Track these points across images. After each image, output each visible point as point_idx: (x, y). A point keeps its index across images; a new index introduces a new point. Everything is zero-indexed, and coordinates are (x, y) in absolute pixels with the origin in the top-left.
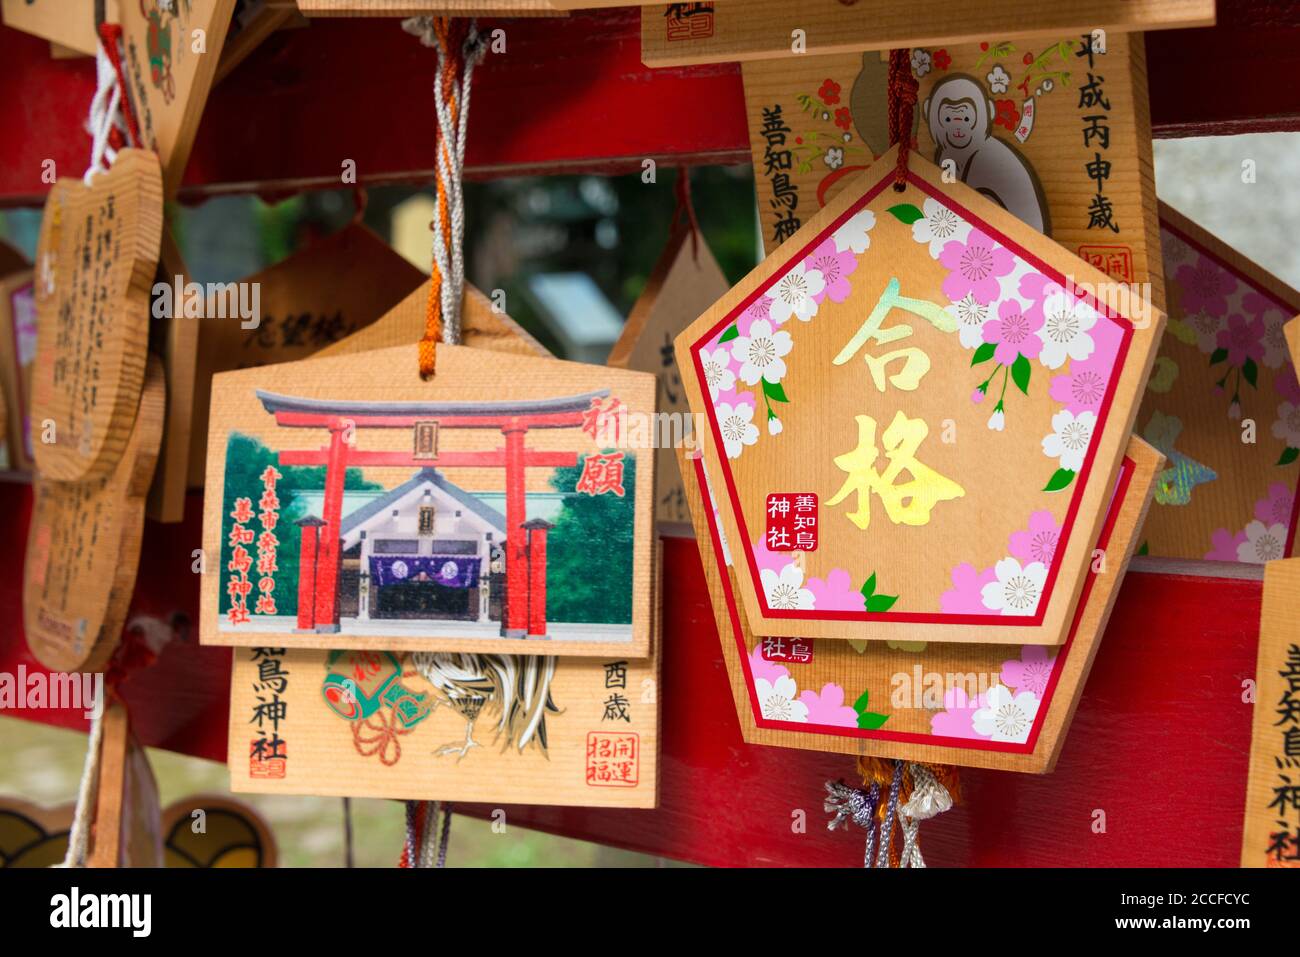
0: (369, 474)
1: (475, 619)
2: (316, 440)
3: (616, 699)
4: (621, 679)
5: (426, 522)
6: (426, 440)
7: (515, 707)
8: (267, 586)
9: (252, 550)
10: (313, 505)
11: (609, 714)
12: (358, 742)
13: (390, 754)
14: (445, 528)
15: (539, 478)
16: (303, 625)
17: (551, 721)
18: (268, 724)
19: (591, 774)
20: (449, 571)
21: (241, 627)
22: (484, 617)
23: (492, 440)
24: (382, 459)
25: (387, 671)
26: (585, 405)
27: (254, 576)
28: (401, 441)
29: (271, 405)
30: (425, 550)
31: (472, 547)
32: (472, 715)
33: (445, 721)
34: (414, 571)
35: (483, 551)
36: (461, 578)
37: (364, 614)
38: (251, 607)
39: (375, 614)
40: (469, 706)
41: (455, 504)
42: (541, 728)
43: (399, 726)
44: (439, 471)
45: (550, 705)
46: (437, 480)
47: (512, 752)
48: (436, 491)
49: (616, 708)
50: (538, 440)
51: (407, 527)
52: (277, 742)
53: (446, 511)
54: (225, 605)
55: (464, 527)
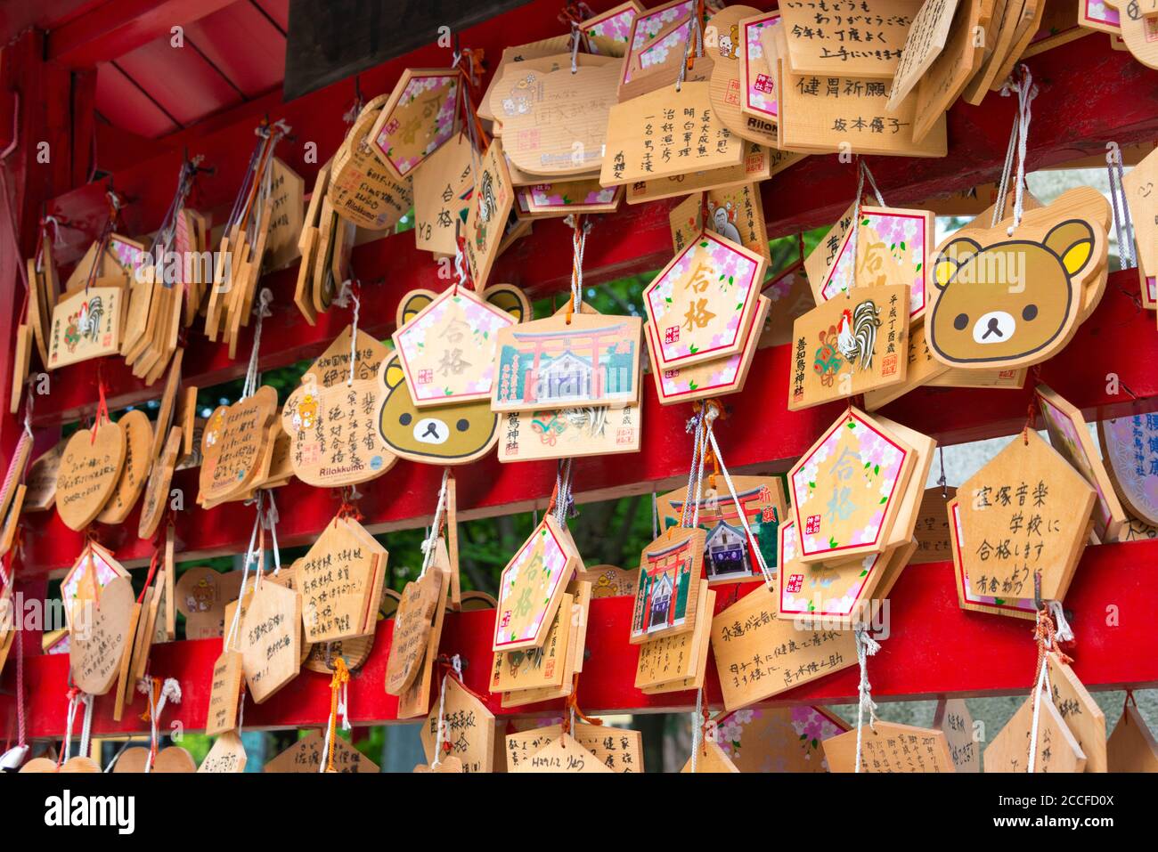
0: (548, 354)
2: (531, 346)
3: (627, 418)
4: (629, 411)
5: (566, 367)
6: (567, 342)
7: (594, 423)
8: (514, 391)
9: (509, 380)
10: (530, 364)
11: (624, 422)
12: (542, 440)
13: (553, 442)
14: (572, 368)
15: (603, 350)
16: (525, 402)
17: (605, 427)
18: (512, 438)
19: (618, 441)
21: (506, 404)
22: (584, 394)
23: (589, 341)
24: (555, 349)
25: (553, 417)
27: (509, 388)
28: (560, 343)
29: (517, 336)
30: (566, 375)
31: (581, 373)
32: (580, 428)
33: (571, 431)
34: (561, 381)
35: (584, 374)
37: (546, 397)
38: (508, 398)
39: (549, 397)
40: (579, 425)
41: (576, 360)
42: (603, 429)
43: (556, 434)
44: (572, 351)
45: (606, 422)
46: (571, 354)
47: (593, 437)
48: (570, 357)
49: (627, 420)
50: (602, 340)
51: (560, 369)
52: (515, 443)
53: (573, 363)
54: (499, 398)
55: (578, 367)
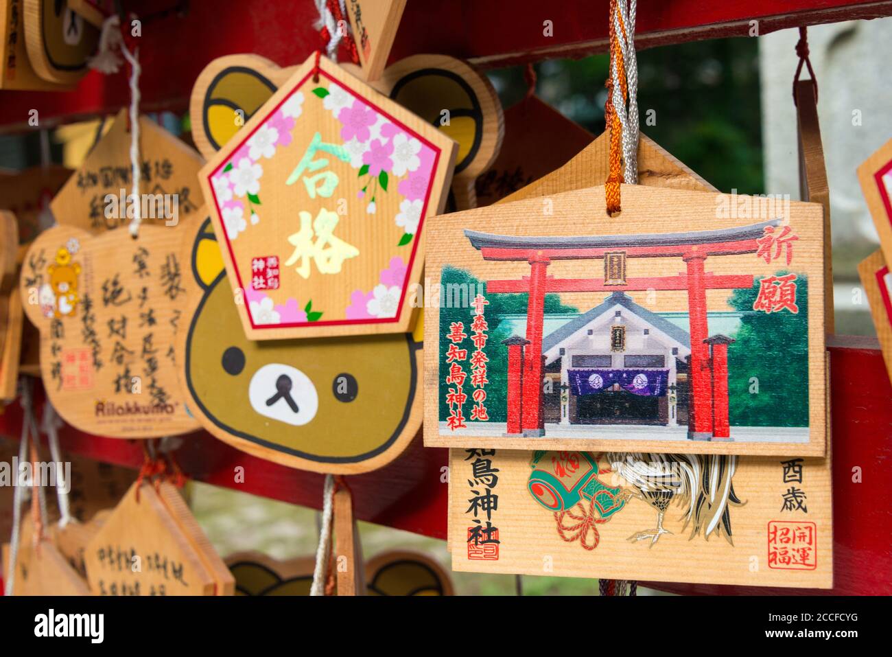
0: (566, 299)
1: (664, 424)
2: (519, 271)
3: (794, 492)
4: (798, 475)
5: (618, 339)
6: (615, 268)
7: (701, 499)
8: (480, 398)
9: (466, 366)
10: (518, 327)
11: (787, 505)
12: (561, 529)
13: (590, 540)
14: (635, 344)
15: (718, 300)
16: (511, 430)
17: (734, 511)
18: (482, 515)
19: (772, 558)
20: (640, 382)
21: (458, 431)
22: (672, 422)
23: (675, 267)
24: (576, 285)
25: (584, 468)
26: (759, 233)
27: (469, 389)
28: (594, 269)
29: (477, 242)
30: (618, 364)
31: (660, 360)
32: (662, 507)
33: (638, 513)
34: (608, 382)
35: (671, 365)
36: (650, 388)
37: (565, 420)
38: (467, 416)
39: (575, 420)
40: (660, 497)
41: (645, 324)
42: (725, 517)
43: (597, 516)
44: (627, 294)
45: (732, 498)
46: (626, 303)
47: (699, 540)
48: (626, 312)
49: (793, 500)
50: (716, 266)
51: (601, 344)
52: (490, 529)
53: (635, 329)
54: (444, 414)
55: (652, 343)
